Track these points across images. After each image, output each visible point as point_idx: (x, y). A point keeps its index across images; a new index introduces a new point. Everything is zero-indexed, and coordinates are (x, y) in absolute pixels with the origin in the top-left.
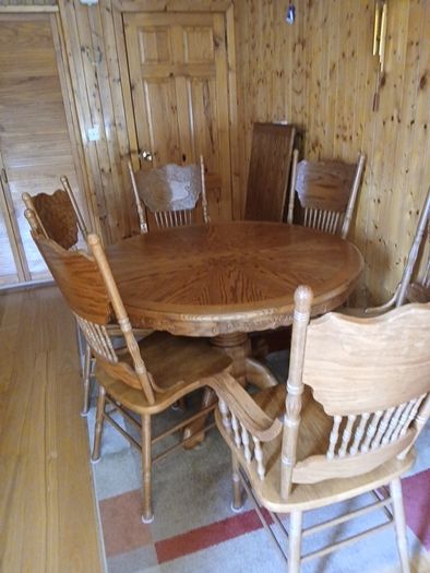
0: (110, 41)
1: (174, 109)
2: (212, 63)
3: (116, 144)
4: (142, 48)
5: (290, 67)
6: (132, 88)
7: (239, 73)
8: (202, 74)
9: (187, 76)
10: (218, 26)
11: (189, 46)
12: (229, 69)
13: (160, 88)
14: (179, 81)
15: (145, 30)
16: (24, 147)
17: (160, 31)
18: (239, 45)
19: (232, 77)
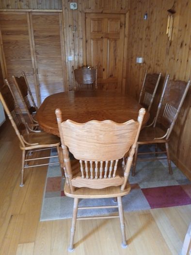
0: (80, 24)
1: (102, 51)
2: (118, 33)
3: (79, 62)
4: (92, 27)
5: (144, 37)
6: (86, 42)
7: (129, 38)
8: (114, 38)
9: (108, 38)
10: (122, 19)
11: (110, 27)
12: (125, 36)
13: (97, 43)
14: (105, 40)
15: (94, 20)
16: (44, 61)
17: (99, 21)
18: (130, 27)
19: (126, 39)
